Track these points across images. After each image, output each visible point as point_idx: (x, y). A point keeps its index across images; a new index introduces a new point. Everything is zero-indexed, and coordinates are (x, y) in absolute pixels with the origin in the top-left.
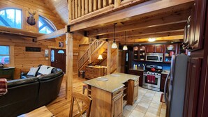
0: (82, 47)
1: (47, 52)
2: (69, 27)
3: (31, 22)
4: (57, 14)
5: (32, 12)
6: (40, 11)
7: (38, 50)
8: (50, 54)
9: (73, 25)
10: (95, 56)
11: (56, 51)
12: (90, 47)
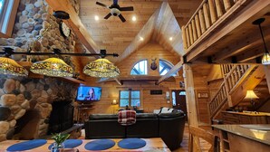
0: (212, 85)
1: (168, 94)
2: (185, 57)
3: (154, 67)
4: (175, 52)
5: (154, 58)
6: (161, 56)
7: (160, 92)
8: (171, 96)
9: (189, 53)
10: (239, 94)
11: (177, 92)
12: (225, 81)
